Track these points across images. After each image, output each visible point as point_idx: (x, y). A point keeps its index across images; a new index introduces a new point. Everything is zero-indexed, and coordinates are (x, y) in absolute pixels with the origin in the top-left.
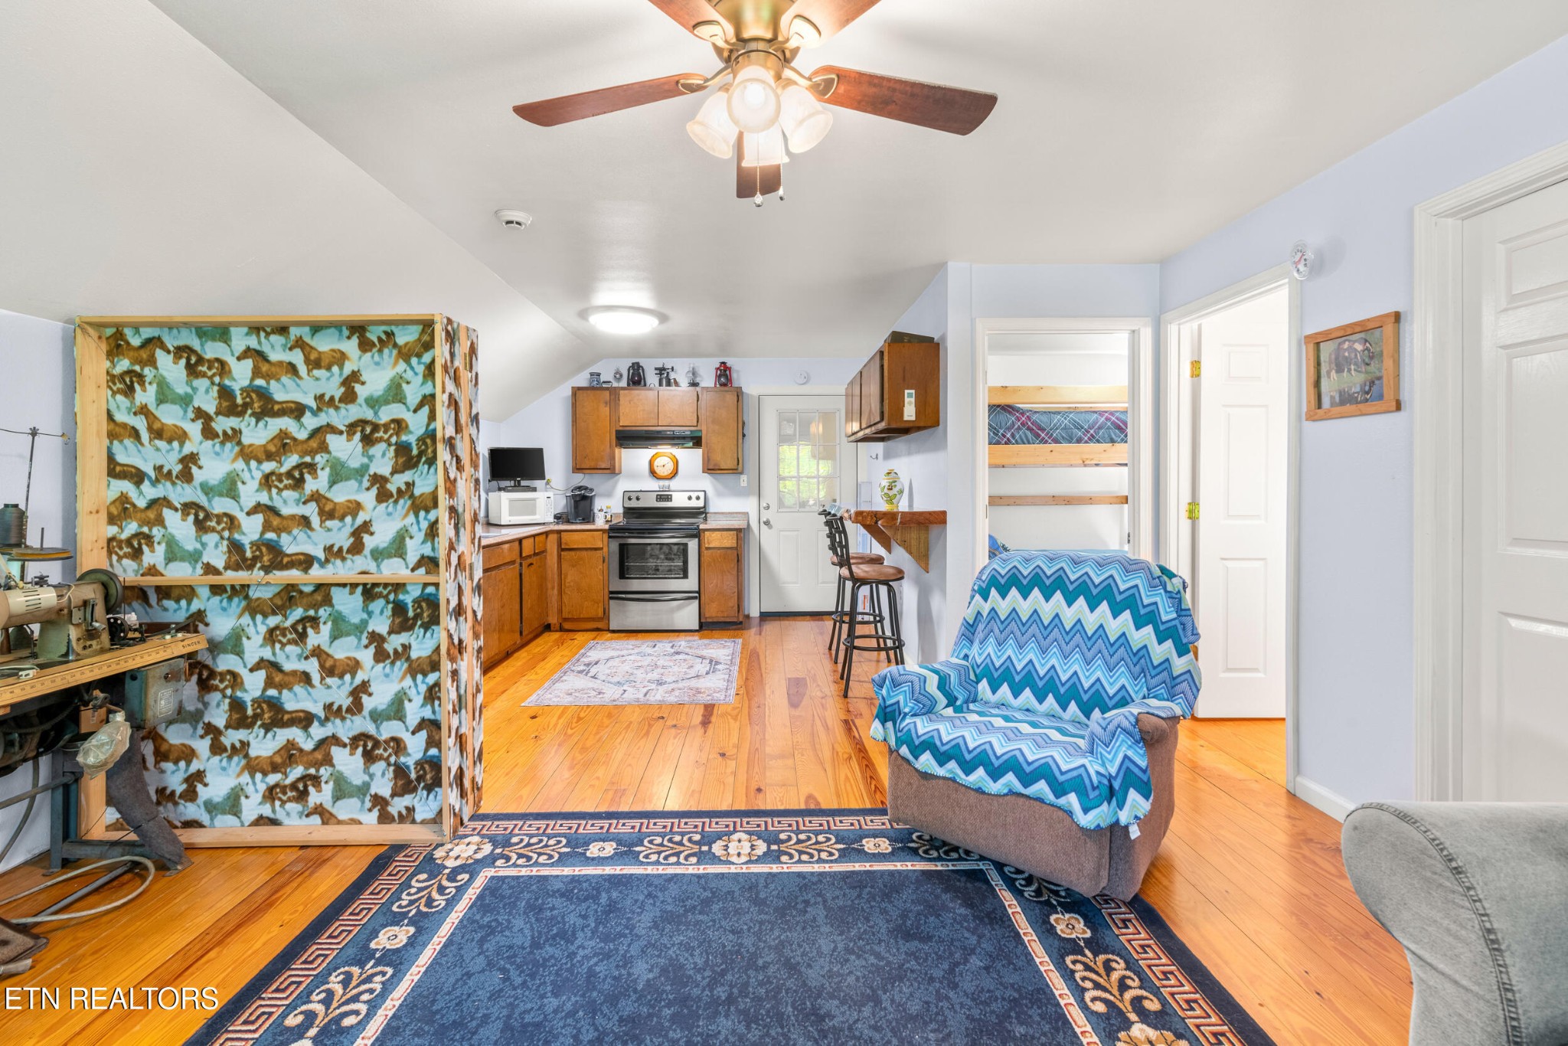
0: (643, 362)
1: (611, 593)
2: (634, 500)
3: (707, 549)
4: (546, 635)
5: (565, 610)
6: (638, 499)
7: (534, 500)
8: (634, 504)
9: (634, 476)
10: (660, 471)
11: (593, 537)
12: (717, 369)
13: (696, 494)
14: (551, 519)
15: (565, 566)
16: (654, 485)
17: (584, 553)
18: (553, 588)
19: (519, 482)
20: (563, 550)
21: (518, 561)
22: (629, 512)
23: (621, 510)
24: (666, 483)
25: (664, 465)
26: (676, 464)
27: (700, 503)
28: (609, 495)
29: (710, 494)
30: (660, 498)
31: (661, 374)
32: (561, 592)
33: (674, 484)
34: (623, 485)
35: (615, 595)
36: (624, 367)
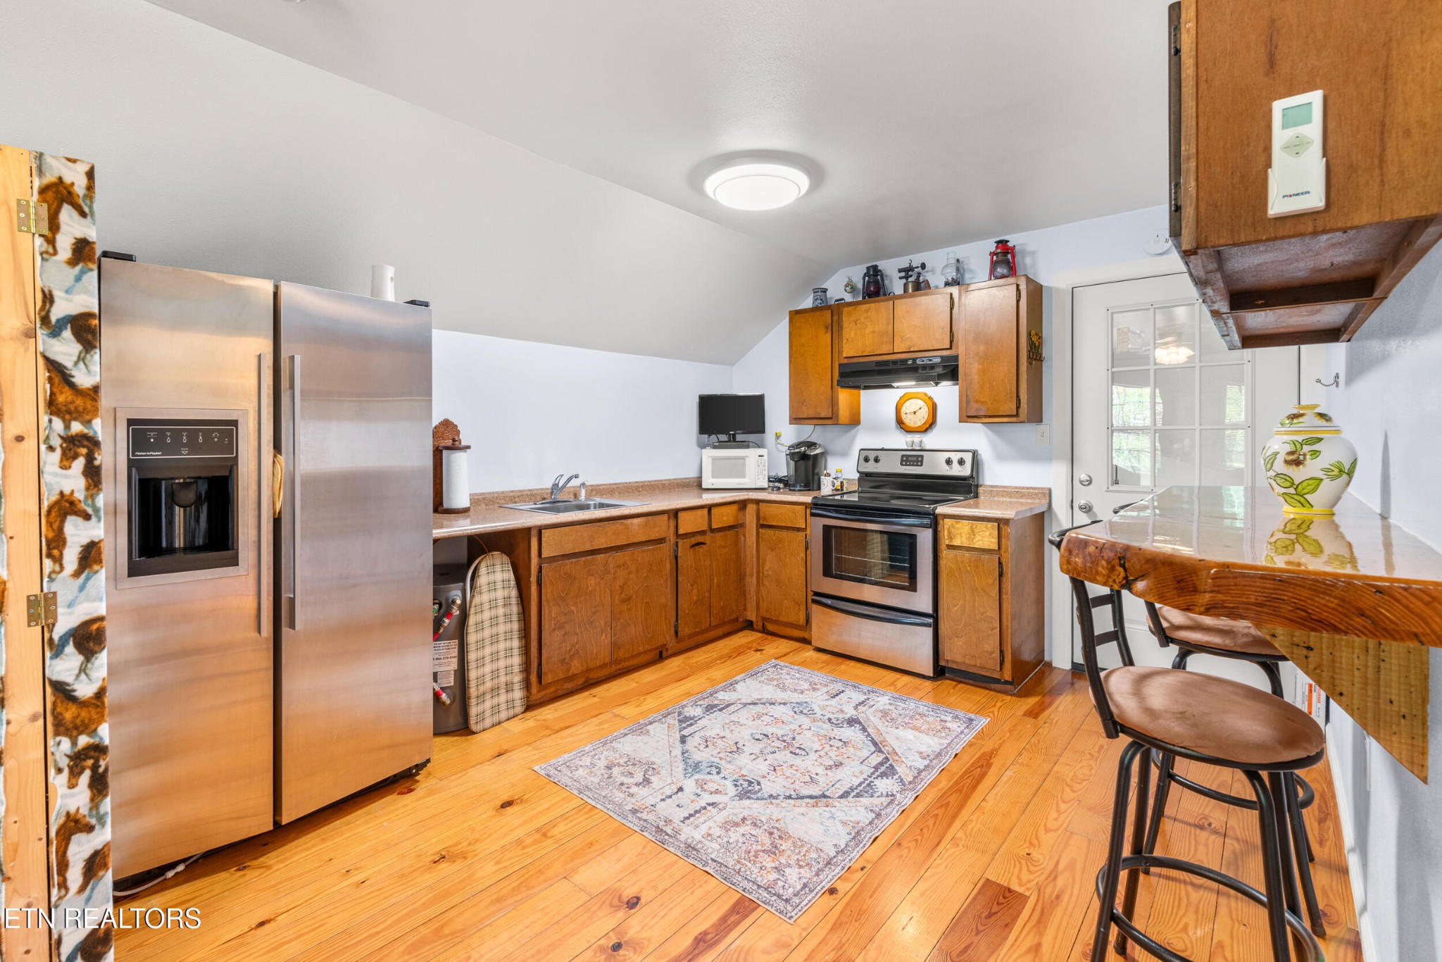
0: (882, 265)
1: (816, 594)
2: (872, 461)
3: (950, 547)
4: (746, 632)
5: (764, 605)
6: (877, 460)
7: (743, 458)
8: (871, 467)
9: (877, 428)
10: (910, 421)
11: (794, 512)
12: (992, 254)
13: (959, 455)
14: (765, 484)
15: (763, 547)
16: (901, 441)
17: (784, 534)
18: (752, 575)
19: (734, 436)
20: (763, 526)
21: (672, 539)
22: (865, 477)
23: (857, 476)
24: (917, 438)
25: (916, 412)
26: (934, 409)
27: (966, 471)
28: (844, 454)
29: (986, 455)
30: (906, 460)
31: (907, 277)
32: (759, 582)
33: (929, 441)
34: (864, 439)
35: (820, 598)
36: (857, 274)
